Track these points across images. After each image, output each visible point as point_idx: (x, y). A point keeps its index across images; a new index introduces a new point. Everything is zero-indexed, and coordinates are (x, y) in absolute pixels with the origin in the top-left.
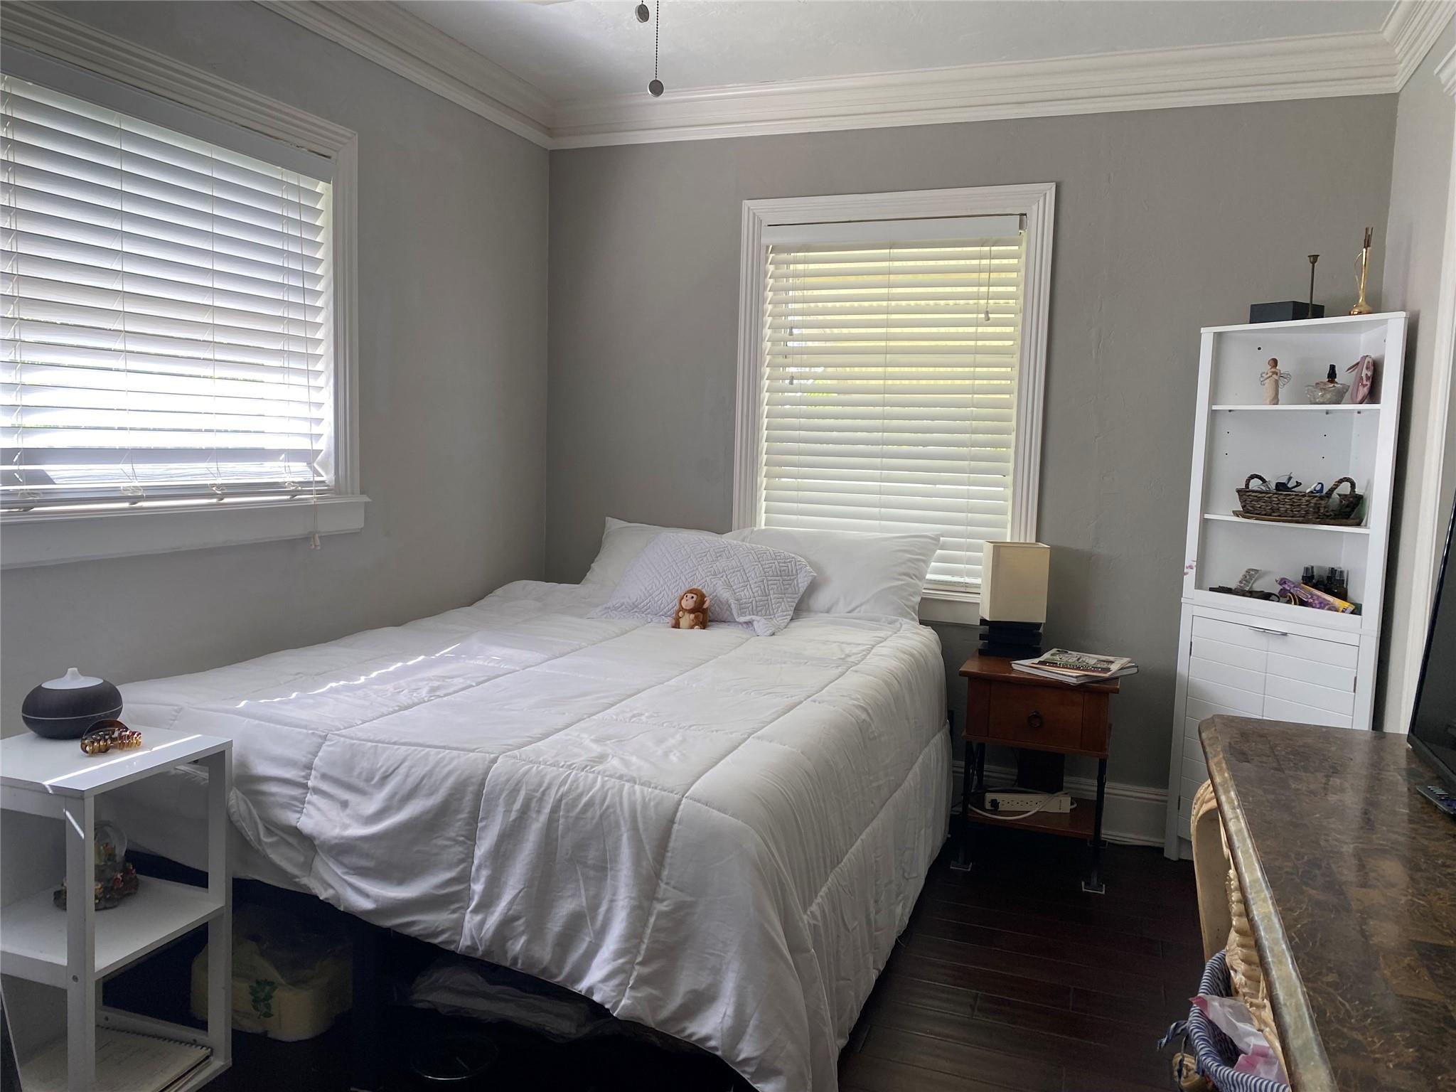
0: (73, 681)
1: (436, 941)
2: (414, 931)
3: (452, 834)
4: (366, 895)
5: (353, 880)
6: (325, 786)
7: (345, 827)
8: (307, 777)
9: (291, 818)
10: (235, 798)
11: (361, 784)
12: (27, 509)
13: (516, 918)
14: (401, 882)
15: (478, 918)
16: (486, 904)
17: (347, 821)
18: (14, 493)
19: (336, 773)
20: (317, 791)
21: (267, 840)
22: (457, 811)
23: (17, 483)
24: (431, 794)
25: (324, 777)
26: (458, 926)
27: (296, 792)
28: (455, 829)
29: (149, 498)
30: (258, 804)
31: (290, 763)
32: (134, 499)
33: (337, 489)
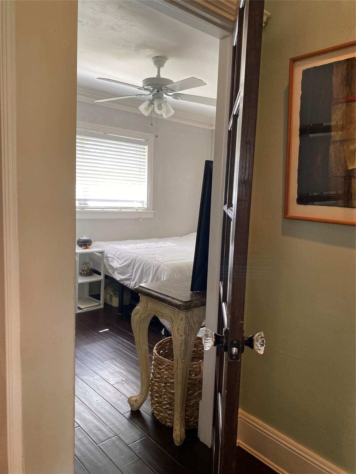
0: (85, 238)
1: (127, 286)
2: (125, 284)
3: (131, 268)
4: (119, 277)
5: (118, 275)
6: (116, 259)
7: (117, 265)
8: (114, 257)
9: (111, 264)
10: (105, 260)
11: (121, 259)
12: (83, 209)
13: (137, 283)
14: (124, 275)
15: (133, 282)
16: (133, 280)
17: (118, 264)
18: (81, 206)
19: (118, 256)
20: (115, 259)
21: (108, 267)
22: (132, 264)
23: (82, 205)
24: (129, 261)
25: (116, 257)
26: (130, 284)
27: (112, 259)
28: (131, 267)
29: (105, 209)
30: (108, 261)
31: (112, 254)
32: (103, 209)
33: (147, 209)
